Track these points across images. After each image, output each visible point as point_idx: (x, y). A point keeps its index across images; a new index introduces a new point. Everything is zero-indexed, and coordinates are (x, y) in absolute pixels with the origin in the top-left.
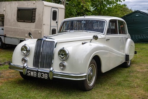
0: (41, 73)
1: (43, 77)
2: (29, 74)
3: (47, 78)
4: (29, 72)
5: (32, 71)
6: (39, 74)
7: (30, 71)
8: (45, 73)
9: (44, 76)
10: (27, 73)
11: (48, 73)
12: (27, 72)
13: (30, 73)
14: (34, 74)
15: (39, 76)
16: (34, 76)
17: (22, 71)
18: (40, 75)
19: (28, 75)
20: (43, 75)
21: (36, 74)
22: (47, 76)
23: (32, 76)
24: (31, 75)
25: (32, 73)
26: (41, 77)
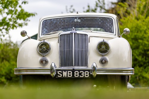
0: (79, 72)
1: (82, 75)
2: (60, 75)
3: (88, 76)
4: (59, 73)
5: (65, 71)
7: (62, 71)
8: (84, 71)
9: (84, 74)
10: (57, 74)
11: (89, 71)
16: (68, 76)
17: (49, 73)
18: (78, 74)
19: (58, 76)
20: (82, 73)
21: (71, 74)
22: (88, 74)
23: (66, 76)
24: (64, 76)
25: (65, 74)
26: (79, 76)
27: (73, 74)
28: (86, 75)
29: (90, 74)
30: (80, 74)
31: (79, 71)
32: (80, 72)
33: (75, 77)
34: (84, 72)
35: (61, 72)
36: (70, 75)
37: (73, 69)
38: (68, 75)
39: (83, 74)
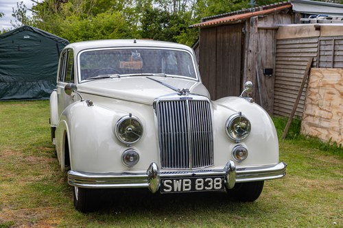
0: (204, 179)
1: (209, 186)
2: (168, 188)
3: (220, 187)
4: (167, 183)
5: (178, 180)
6: (200, 182)
7: (172, 180)
8: (213, 177)
9: (213, 184)
10: (162, 187)
11: (221, 176)
12: (162, 184)
13: (172, 185)
14: (185, 185)
15: (199, 187)
16: (184, 189)
17: (146, 185)
18: (202, 184)
19: (165, 190)
20: (209, 181)
21: (189, 185)
22: (220, 183)
23: (179, 190)
24: (175, 190)
25: (177, 185)
26: (204, 189)
27: (193, 185)
28: (217, 185)
29: (223, 182)
30: (206, 184)
31: (204, 177)
32: (206, 180)
33: (196, 190)
34: (213, 179)
35: (170, 181)
36: (187, 187)
37: (194, 175)
38: (184, 187)
39: (210, 184)
